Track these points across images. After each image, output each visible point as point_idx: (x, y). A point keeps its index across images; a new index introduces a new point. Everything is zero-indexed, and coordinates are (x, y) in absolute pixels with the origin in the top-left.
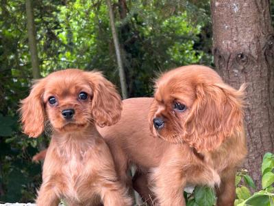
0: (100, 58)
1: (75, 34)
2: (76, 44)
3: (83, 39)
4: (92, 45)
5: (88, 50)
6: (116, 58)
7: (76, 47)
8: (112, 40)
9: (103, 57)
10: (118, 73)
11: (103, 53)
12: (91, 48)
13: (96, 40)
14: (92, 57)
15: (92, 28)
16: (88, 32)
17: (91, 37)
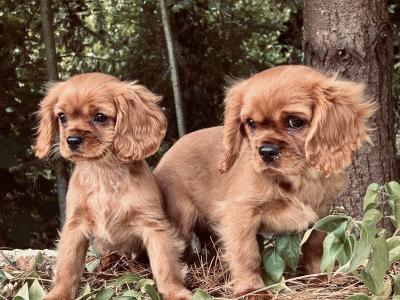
0: (144, 53)
1: (109, 18)
2: (110, 33)
3: (118, 26)
4: (133, 35)
5: (126, 43)
6: (167, 53)
7: (109, 36)
8: (162, 28)
9: (148, 52)
10: (169, 75)
11: (149, 47)
12: (130, 39)
13: (138, 28)
14: (132, 52)
15: (133, 10)
16: (127, 16)
17: (131, 23)
